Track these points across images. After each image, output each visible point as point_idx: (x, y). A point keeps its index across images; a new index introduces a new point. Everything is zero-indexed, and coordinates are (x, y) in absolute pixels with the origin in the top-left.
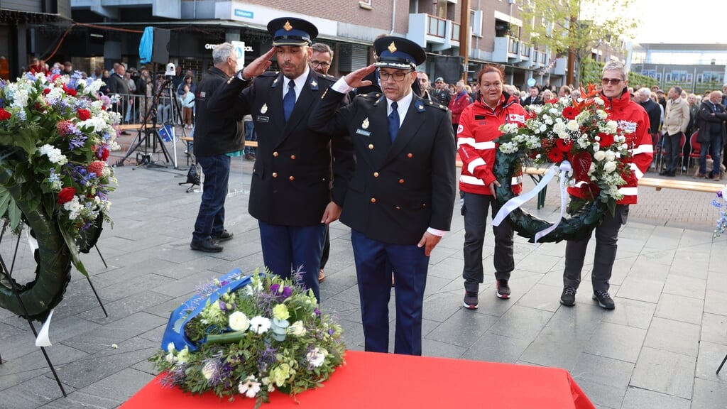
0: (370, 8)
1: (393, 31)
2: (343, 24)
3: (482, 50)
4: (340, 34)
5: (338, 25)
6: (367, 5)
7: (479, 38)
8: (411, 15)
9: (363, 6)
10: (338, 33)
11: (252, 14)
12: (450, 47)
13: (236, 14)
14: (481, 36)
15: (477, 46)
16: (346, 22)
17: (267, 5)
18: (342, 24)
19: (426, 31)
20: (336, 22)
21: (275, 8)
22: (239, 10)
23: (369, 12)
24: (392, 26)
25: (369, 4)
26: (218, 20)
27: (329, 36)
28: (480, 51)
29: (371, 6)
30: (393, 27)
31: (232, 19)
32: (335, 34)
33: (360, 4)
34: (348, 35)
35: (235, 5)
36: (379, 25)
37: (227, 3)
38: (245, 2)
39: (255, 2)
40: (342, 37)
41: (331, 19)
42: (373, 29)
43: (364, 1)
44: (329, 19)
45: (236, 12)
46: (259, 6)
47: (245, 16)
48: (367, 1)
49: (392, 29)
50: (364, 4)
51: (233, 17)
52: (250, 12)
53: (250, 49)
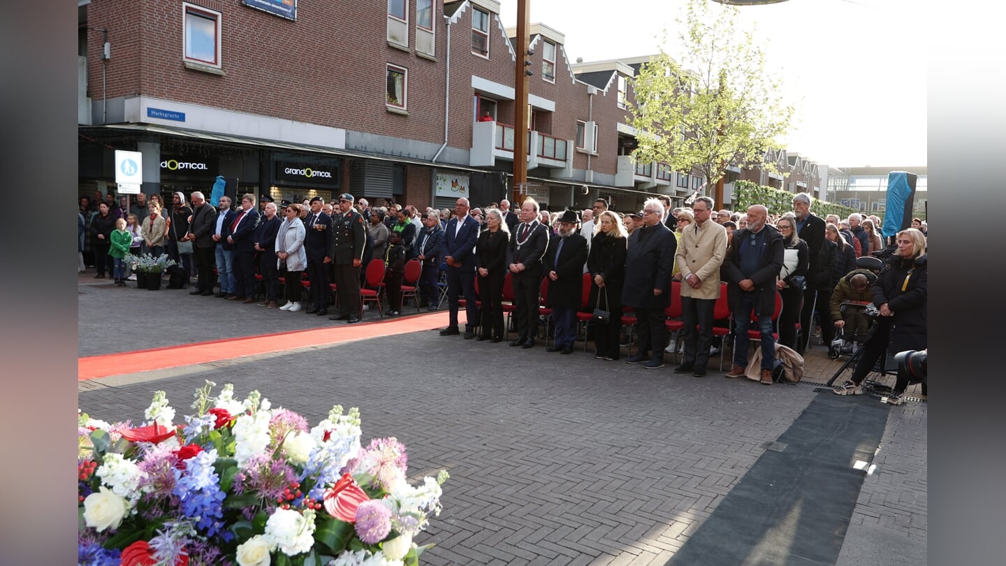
0: (406, 113)
1: (446, 144)
2: (358, 134)
3: (594, 171)
4: (352, 146)
5: (347, 134)
6: (403, 110)
7: (592, 156)
9: (390, 109)
10: (347, 145)
11: (184, 115)
12: (537, 166)
13: (150, 115)
14: (594, 152)
15: (589, 166)
16: (362, 131)
17: (212, 104)
18: (355, 134)
19: (496, 144)
20: (343, 131)
21: (229, 109)
22: (154, 110)
23: (402, 119)
24: (443, 138)
25: (405, 108)
26: (128, 123)
27: (332, 149)
28: (592, 172)
29: (407, 110)
30: (446, 140)
31: (142, 121)
32: (343, 147)
33: (386, 107)
34: (366, 148)
35: (147, 102)
36: (422, 136)
37: (135, 100)
38: (168, 98)
39: (187, 99)
40: (355, 150)
41: (334, 127)
42: (411, 142)
43: (398, 105)
44: (330, 126)
45: (150, 112)
46: (194, 105)
47: (169, 118)
48: (401, 104)
49: (445, 142)
50: (392, 108)
51: (144, 118)
52: (177, 113)
53: (203, 166)
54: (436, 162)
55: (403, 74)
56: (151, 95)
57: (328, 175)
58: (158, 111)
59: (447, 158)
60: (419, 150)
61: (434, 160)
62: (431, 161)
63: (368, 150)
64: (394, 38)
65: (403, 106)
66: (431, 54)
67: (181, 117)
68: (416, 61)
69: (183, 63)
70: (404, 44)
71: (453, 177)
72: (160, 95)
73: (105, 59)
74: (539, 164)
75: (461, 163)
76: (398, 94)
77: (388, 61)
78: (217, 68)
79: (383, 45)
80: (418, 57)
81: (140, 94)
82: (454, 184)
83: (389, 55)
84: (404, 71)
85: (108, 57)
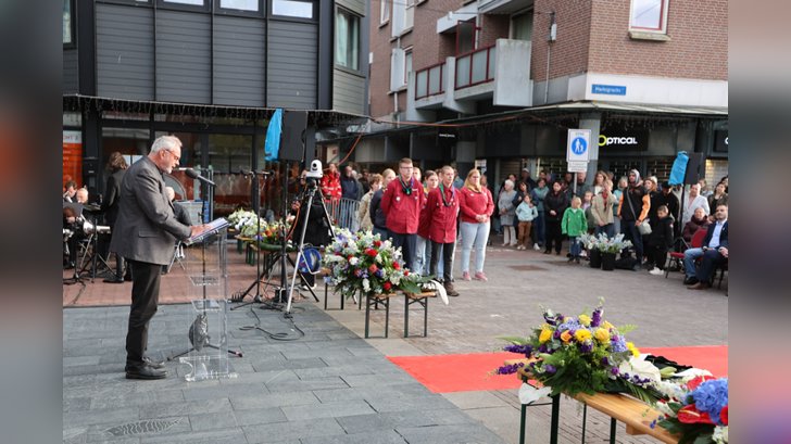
11: (625, 88)
13: (594, 91)
17: (653, 73)
21: (670, 76)
22: (598, 86)
26: (571, 102)
31: (587, 98)
35: (593, 78)
37: (580, 78)
38: (612, 72)
39: (629, 71)
45: (595, 89)
46: (637, 76)
47: (611, 93)
51: (589, 96)
52: (619, 87)
53: (633, 141)
56: (596, 71)
58: (601, 86)
67: (623, 91)
69: (629, 34)
72: (604, 70)
73: (551, 42)
78: (659, 35)
81: (586, 71)
85: (554, 38)
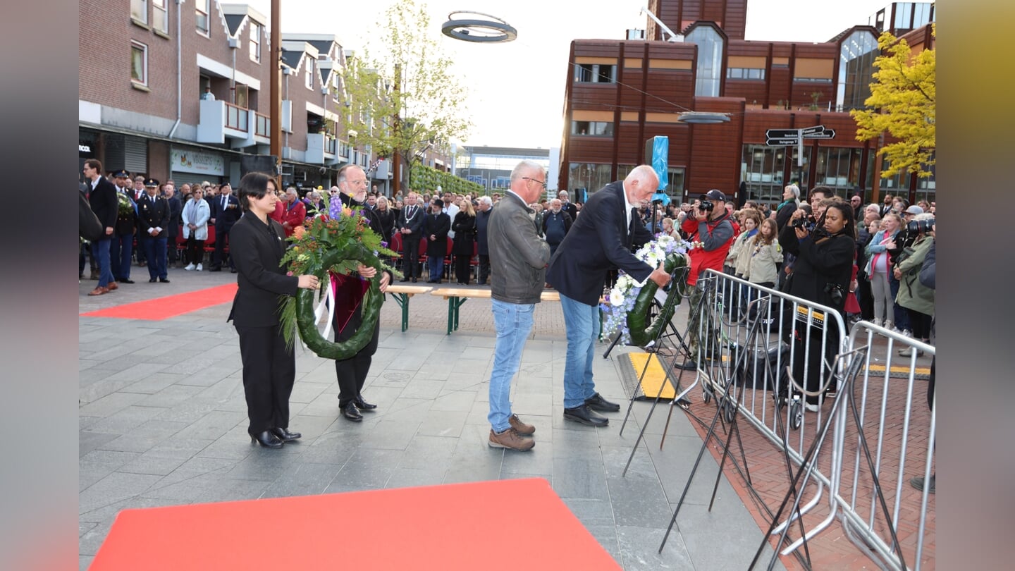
0: (147, 89)
1: (179, 121)
3: (292, 148)
4: (106, 121)
5: (102, 109)
6: (143, 86)
7: (289, 133)
8: (201, 101)
9: (136, 86)
10: (102, 121)
12: (255, 143)
14: (290, 131)
15: (287, 143)
16: (113, 106)
18: (108, 109)
19: (224, 122)
20: (97, 107)
23: (144, 95)
24: (177, 114)
25: (145, 84)
27: (90, 123)
28: (290, 148)
29: (148, 87)
30: (180, 116)
32: (99, 122)
33: (132, 83)
34: (117, 123)
36: (159, 112)
40: (109, 125)
41: (91, 102)
42: (152, 117)
43: (138, 80)
44: (87, 101)
48: (142, 80)
49: (177, 119)
50: (137, 84)
54: (173, 138)
55: (143, 51)
57: (87, 149)
59: (180, 135)
60: (158, 125)
61: (171, 135)
62: (168, 137)
63: (119, 125)
64: (135, 14)
65: (143, 82)
66: (164, 31)
68: (154, 38)
70: (142, 21)
71: (182, 153)
74: (257, 142)
75: (191, 139)
76: (138, 70)
77: (131, 36)
79: (127, 22)
80: (155, 34)
82: (183, 159)
83: (132, 31)
84: (143, 47)
